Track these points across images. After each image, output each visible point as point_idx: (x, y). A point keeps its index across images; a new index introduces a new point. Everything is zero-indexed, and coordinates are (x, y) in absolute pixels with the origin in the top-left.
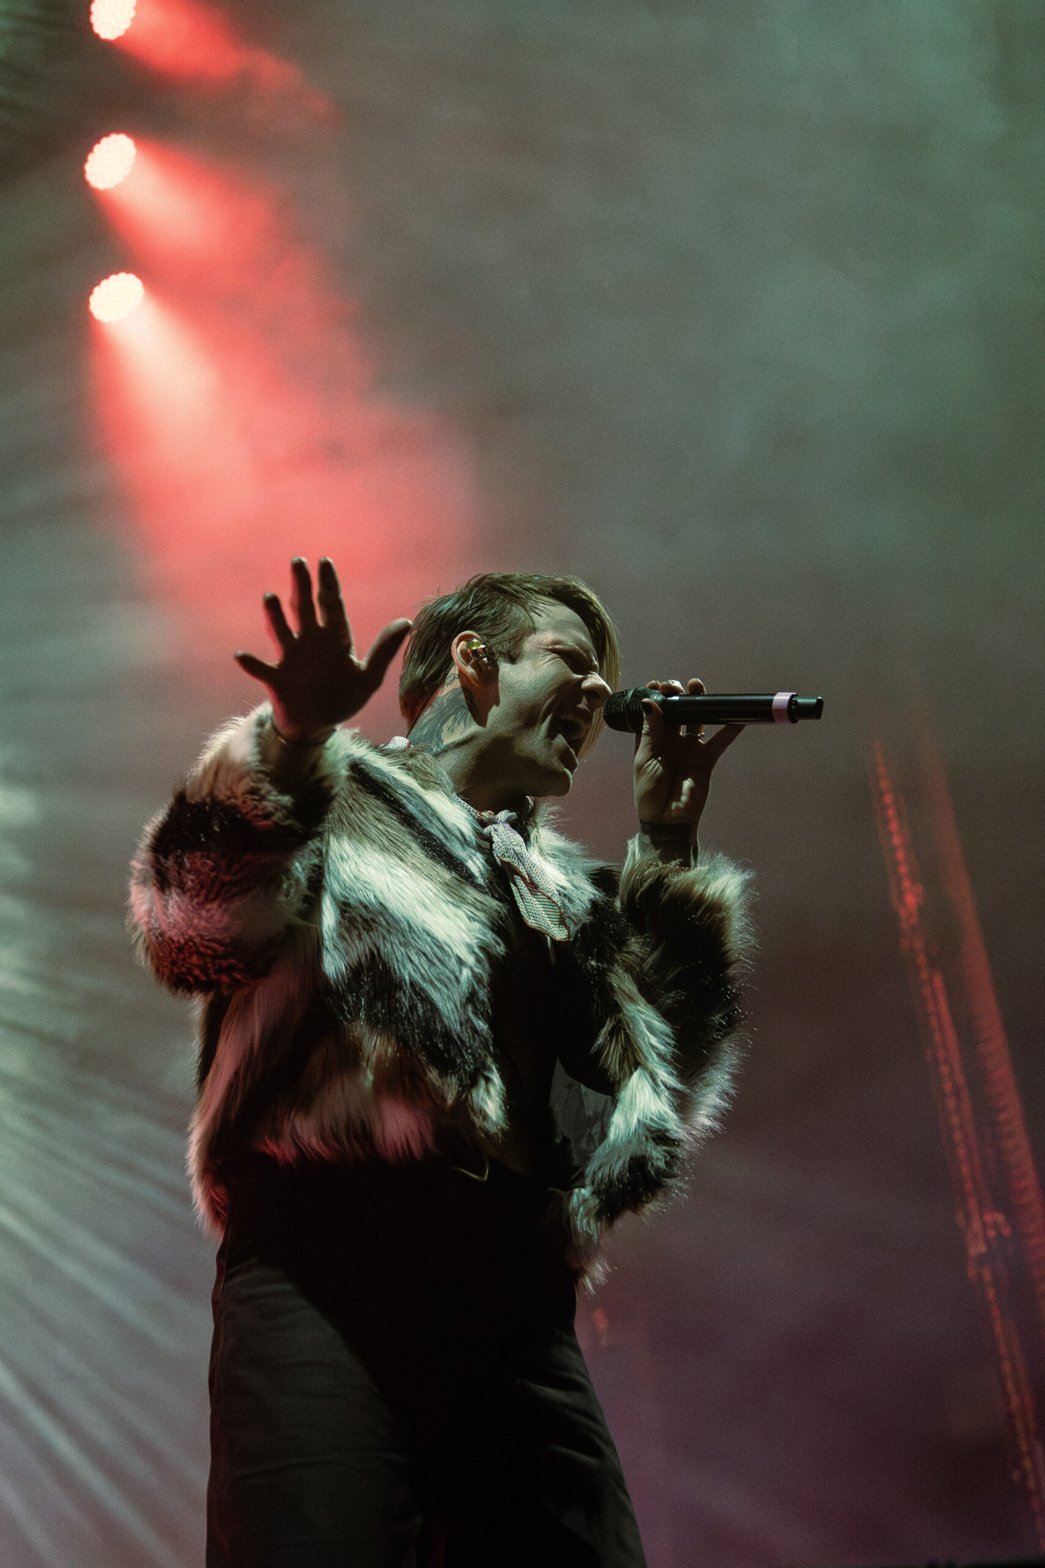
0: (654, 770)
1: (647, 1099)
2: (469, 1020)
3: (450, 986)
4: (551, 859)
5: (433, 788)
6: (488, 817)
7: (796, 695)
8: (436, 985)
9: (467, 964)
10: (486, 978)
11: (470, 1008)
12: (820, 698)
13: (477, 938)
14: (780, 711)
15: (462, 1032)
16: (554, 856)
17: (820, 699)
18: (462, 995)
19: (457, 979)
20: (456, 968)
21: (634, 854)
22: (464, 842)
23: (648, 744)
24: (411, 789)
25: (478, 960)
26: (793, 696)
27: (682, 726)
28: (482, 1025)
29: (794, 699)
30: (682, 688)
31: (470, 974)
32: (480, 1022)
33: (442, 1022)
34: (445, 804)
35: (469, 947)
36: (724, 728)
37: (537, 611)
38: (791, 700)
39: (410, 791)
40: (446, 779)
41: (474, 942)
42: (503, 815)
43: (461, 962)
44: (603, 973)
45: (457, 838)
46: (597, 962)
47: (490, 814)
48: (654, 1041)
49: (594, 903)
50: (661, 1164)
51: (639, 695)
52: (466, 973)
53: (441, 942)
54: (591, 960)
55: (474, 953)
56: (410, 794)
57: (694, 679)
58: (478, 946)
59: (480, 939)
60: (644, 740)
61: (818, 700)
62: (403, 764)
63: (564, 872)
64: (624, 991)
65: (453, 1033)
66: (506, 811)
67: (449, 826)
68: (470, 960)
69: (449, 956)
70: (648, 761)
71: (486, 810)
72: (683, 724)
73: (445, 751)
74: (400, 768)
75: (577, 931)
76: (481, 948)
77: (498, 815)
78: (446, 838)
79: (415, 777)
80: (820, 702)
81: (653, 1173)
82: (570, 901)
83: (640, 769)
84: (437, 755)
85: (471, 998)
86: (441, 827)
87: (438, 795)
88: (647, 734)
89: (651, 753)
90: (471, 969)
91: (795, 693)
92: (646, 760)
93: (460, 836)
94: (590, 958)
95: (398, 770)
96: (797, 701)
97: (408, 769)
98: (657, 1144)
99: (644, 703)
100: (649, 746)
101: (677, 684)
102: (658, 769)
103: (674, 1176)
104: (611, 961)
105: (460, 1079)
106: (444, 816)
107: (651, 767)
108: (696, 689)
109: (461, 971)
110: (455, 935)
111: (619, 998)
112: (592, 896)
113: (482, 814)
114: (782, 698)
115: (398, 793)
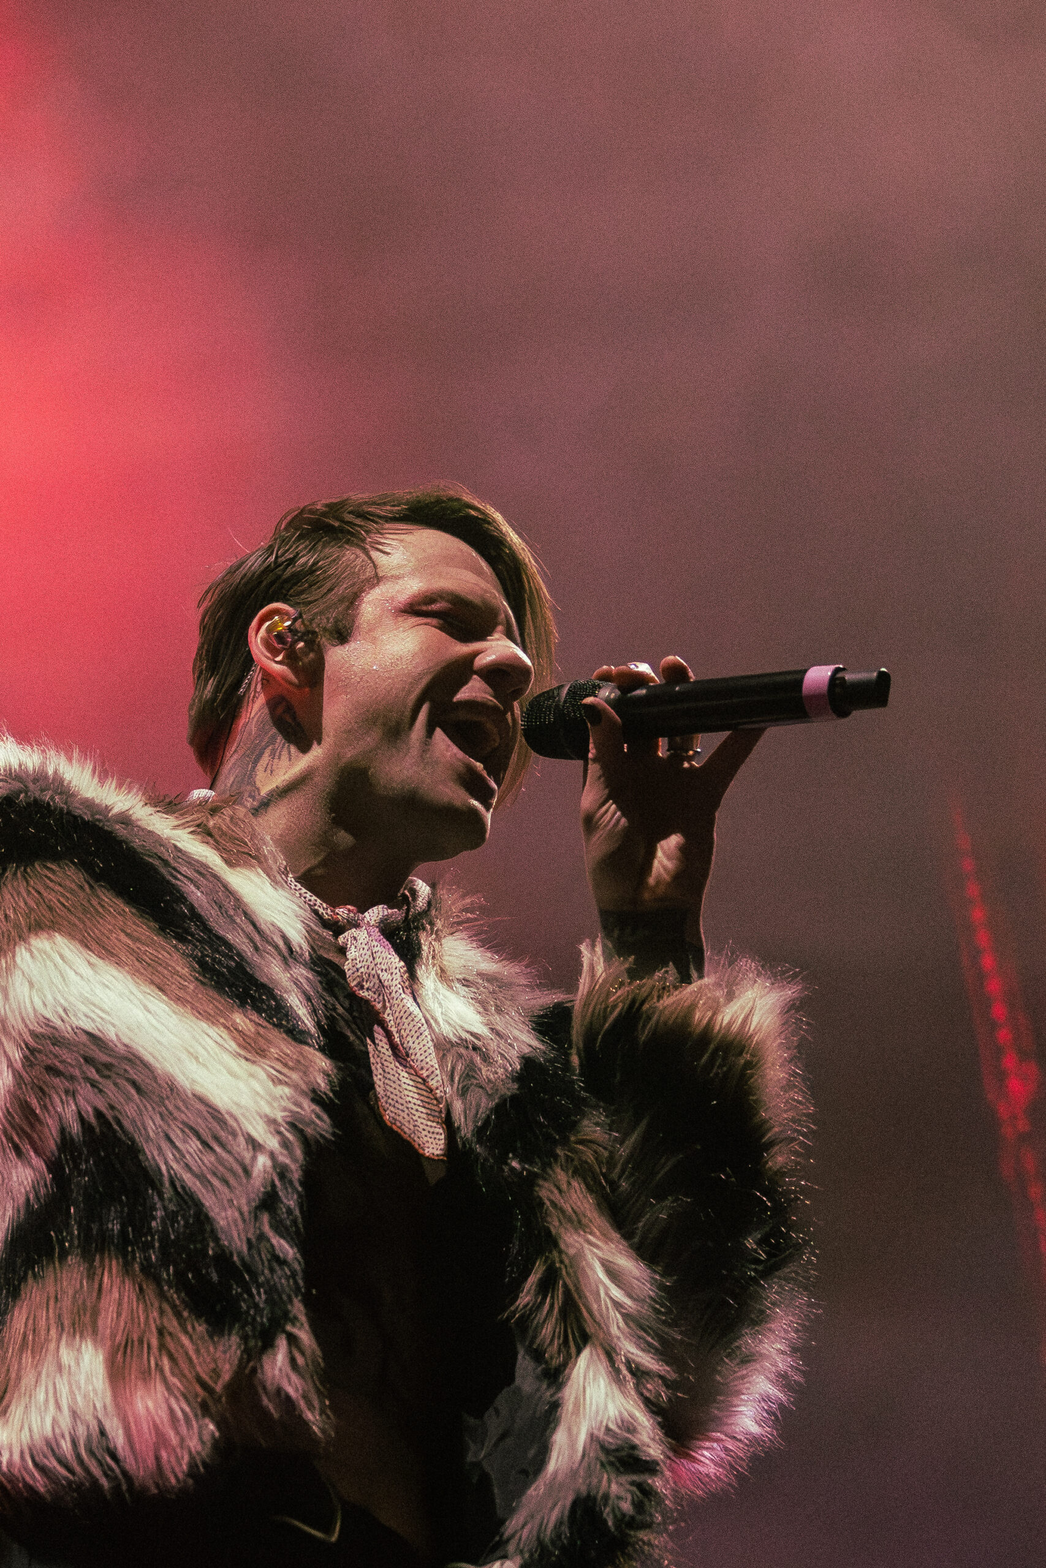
0: (614, 820)
1: (603, 1396)
2: (262, 1237)
3: (232, 1181)
4: (463, 990)
5: (248, 865)
6: (345, 916)
7: (843, 669)
8: (209, 1182)
9: (264, 1148)
10: (296, 1175)
11: (265, 1218)
12: (883, 669)
13: (285, 1109)
14: (815, 697)
15: (251, 1256)
16: (466, 983)
17: (883, 672)
18: (252, 1196)
19: (247, 1172)
20: (247, 1156)
21: (592, 968)
22: (289, 955)
23: (600, 778)
24: (206, 866)
25: (285, 1144)
26: (837, 670)
27: (660, 739)
28: (287, 1249)
29: (839, 675)
30: (653, 674)
31: (269, 1163)
32: (282, 1242)
33: (217, 1240)
34: (262, 889)
35: (271, 1122)
36: (729, 738)
37: (380, 547)
38: (833, 678)
39: (203, 870)
40: (269, 848)
41: (279, 1116)
42: (375, 914)
43: (255, 1145)
44: (529, 1182)
45: (276, 947)
46: (520, 1162)
47: (349, 910)
48: (617, 1293)
49: (528, 1062)
50: (626, 1506)
51: (578, 692)
52: (262, 1161)
53: (223, 1112)
54: (513, 1159)
55: (279, 1133)
56: (200, 873)
57: (671, 657)
58: (288, 1123)
59: (291, 1111)
60: (594, 769)
61: (881, 674)
62: (198, 826)
63: (481, 1010)
64: (563, 1211)
65: (235, 1258)
66: (381, 906)
67: (263, 927)
68: (272, 1143)
69: (234, 1134)
70: (603, 804)
71: (344, 903)
72: (663, 736)
73: (265, 804)
74: (191, 833)
75: (491, 1110)
76: (293, 1126)
77: (366, 914)
78: (256, 949)
79: (218, 847)
80: (884, 678)
81: (610, 1523)
82: (486, 1058)
83: (590, 823)
84: (255, 812)
85: (269, 1202)
86: (250, 928)
87: (253, 876)
88: (595, 760)
89: (607, 791)
90: (272, 1155)
91: (841, 666)
92: (602, 800)
93: (281, 943)
94: (511, 1155)
95: (191, 836)
96: (843, 678)
97: (205, 833)
98: (618, 1472)
99: (586, 706)
100: (602, 779)
101: (644, 668)
102: (618, 821)
103: (648, 1526)
104: (548, 1159)
105: (245, 1338)
106: (257, 912)
107: (609, 814)
108: (675, 674)
109: (254, 1158)
110: (246, 1100)
111: (554, 1224)
112: (527, 1050)
113: (337, 911)
114: (818, 675)
115: (180, 873)
